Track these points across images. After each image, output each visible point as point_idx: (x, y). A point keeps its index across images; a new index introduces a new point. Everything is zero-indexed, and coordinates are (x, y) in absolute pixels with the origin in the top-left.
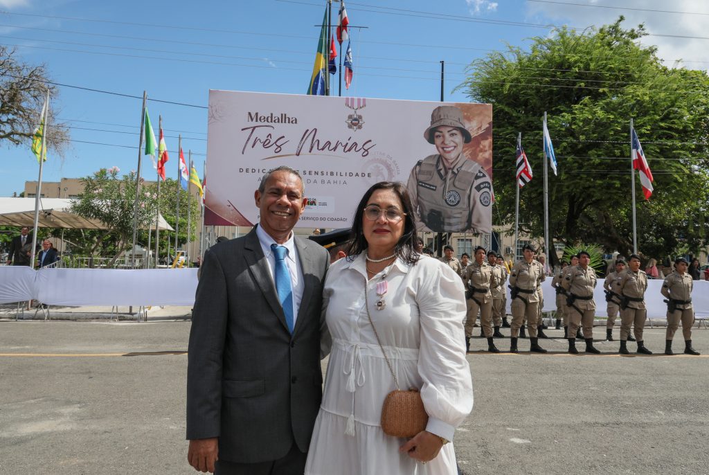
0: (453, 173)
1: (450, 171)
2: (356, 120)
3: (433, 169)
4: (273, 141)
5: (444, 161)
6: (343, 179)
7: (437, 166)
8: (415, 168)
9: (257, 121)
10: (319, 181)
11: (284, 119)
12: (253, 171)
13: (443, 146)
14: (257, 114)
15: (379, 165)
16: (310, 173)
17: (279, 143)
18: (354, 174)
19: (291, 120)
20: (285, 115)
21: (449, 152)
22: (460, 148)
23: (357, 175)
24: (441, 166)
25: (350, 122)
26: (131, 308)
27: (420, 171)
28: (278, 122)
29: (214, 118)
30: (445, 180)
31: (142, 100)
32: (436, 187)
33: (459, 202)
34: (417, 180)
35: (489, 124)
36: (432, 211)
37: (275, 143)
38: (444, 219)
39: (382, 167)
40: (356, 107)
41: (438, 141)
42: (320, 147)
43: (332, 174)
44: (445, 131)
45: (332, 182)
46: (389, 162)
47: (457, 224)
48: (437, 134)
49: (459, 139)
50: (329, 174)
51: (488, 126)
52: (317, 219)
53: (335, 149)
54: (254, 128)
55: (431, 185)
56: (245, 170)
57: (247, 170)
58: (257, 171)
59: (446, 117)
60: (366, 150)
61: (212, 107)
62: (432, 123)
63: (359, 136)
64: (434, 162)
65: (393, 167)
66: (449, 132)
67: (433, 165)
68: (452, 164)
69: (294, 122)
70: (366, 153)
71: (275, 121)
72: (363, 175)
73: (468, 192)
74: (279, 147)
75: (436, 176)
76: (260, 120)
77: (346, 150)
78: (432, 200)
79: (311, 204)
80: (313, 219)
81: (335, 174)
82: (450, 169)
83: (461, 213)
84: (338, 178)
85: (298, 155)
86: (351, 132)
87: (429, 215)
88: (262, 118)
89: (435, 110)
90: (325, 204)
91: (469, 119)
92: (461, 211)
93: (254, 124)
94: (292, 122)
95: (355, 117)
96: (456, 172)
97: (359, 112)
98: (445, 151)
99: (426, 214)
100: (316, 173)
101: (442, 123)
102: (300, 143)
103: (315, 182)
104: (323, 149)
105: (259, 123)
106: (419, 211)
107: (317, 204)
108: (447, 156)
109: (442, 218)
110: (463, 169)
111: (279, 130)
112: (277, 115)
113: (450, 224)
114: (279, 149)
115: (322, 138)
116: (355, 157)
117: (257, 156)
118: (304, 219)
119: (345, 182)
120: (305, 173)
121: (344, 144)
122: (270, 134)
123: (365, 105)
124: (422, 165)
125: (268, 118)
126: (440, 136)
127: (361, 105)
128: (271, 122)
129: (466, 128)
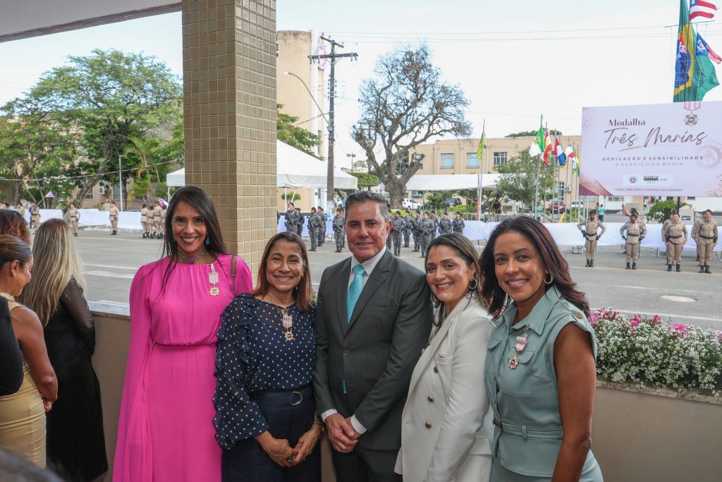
2: (692, 118)
4: (627, 138)
6: (679, 162)
9: (615, 125)
10: (661, 164)
11: (635, 122)
12: (613, 159)
14: (615, 120)
15: (710, 150)
16: (654, 158)
17: (631, 139)
18: (689, 158)
19: (641, 123)
20: (636, 119)
25: (687, 120)
28: (631, 125)
29: (585, 126)
37: (629, 139)
39: (712, 151)
40: (692, 110)
43: (671, 158)
45: (671, 164)
46: (719, 147)
50: (669, 158)
52: (660, 189)
53: (674, 140)
54: (614, 130)
56: (606, 159)
57: (608, 159)
58: (615, 159)
60: (700, 140)
61: (584, 118)
63: (694, 130)
69: (643, 124)
70: (699, 142)
71: (628, 124)
72: (696, 158)
76: (618, 124)
77: (684, 140)
79: (655, 180)
80: (656, 189)
81: (674, 158)
84: (677, 161)
85: (645, 146)
86: (688, 128)
88: (620, 123)
90: (665, 180)
93: (614, 127)
95: (692, 116)
97: (695, 113)
100: (659, 158)
102: (647, 138)
104: (664, 141)
105: (617, 127)
107: (659, 179)
111: (631, 130)
112: (630, 120)
114: (631, 143)
115: (664, 135)
116: (691, 145)
117: (616, 149)
118: (649, 190)
119: (681, 164)
120: (650, 159)
121: (681, 137)
122: (625, 134)
123: (700, 107)
125: (623, 122)
127: (697, 108)
128: (626, 125)
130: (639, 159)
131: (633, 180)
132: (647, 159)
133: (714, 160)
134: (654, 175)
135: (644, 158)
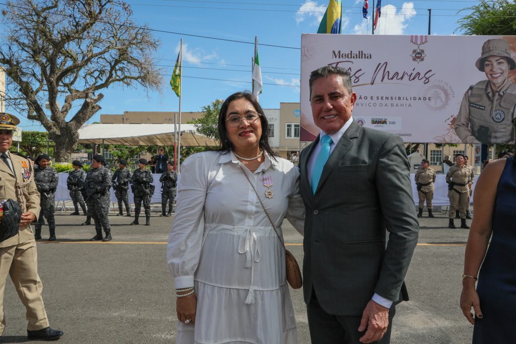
0: (499, 95)
1: (497, 94)
2: (419, 53)
3: (483, 92)
5: (492, 85)
6: (408, 102)
7: (486, 90)
8: (467, 92)
9: (339, 57)
10: (389, 105)
11: (361, 55)
13: (492, 73)
14: (339, 52)
15: (437, 90)
16: (382, 98)
17: (357, 75)
18: (417, 99)
19: (366, 56)
20: (362, 52)
21: (496, 78)
22: (506, 74)
23: (420, 99)
24: (489, 90)
25: (414, 55)
27: (471, 94)
28: (357, 58)
29: (306, 56)
30: (492, 101)
31: (254, 45)
32: (485, 107)
33: (503, 119)
34: (469, 102)
36: (481, 127)
37: (355, 74)
38: (491, 134)
39: (440, 92)
40: (419, 44)
41: (488, 69)
42: (390, 77)
43: (399, 98)
44: (493, 60)
45: (399, 105)
46: (446, 87)
47: (502, 137)
48: (487, 63)
49: (505, 66)
50: (397, 98)
53: (402, 78)
54: (338, 63)
55: (480, 106)
59: (494, 49)
60: (427, 79)
61: (304, 48)
62: (483, 54)
63: (421, 67)
64: (484, 87)
65: (449, 92)
66: (497, 61)
67: (482, 89)
68: (499, 87)
69: (369, 57)
70: (427, 81)
71: (354, 57)
72: (425, 99)
73: (512, 110)
74: (357, 78)
75: (485, 98)
76: (342, 57)
77: (411, 79)
78: (482, 118)
79: (383, 123)
81: (402, 98)
82: (496, 92)
83: (505, 128)
84: (404, 102)
85: (372, 84)
86: (415, 64)
87: (478, 130)
88: (344, 55)
89: (485, 43)
90: (394, 123)
92: (505, 126)
93: (338, 60)
95: (418, 51)
96: (502, 94)
97: (422, 47)
98: (493, 77)
99: (476, 129)
100: (387, 98)
101: (491, 53)
102: (374, 74)
103: (386, 105)
104: (392, 79)
105: (341, 59)
106: (471, 127)
107: (388, 123)
108: (495, 81)
109: (489, 133)
110: (508, 91)
111: (357, 64)
112: (355, 52)
113: (496, 137)
115: (392, 70)
116: (418, 83)
119: (410, 105)
120: (378, 98)
121: (409, 74)
122: (350, 68)
123: (426, 41)
124: (473, 89)
125: (348, 54)
126: (489, 65)
127: (424, 42)
128: (351, 58)
129: (512, 57)
130: (366, 98)
132: (375, 98)
133: (442, 102)
134: (383, 117)
135: (372, 98)
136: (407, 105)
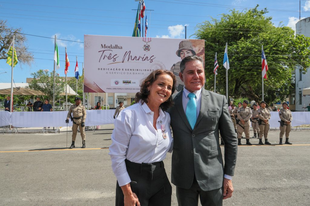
2: (147, 47)
4: (112, 56)
8: (172, 67)
9: (105, 48)
10: (132, 73)
11: (116, 47)
12: (104, 69)
14: (105, 45)
15: (157, 66)
16: (128, 70)
17: (115, 57)
18: (147, 70)
20: (117, 45)
23: (148, 70)
25: (145, 48)
26: (54, 128)
27: (174, 68)
28: (114, 48)
29: (87, 47)
35: (203, 48)
36: (180, 85)
37: (113, 57)
39: (159, 67)
40: (147, 42)
41: (182, 56)
42: (132, 59)
44: (185, 51)
45: (137, 74)
46: (161, 65)
48: (181, 52)
49: (190, 54)
50: (136, 70)
51: (203, 49)
52: (132, 89)
53: (138, 59)
54: (104, 51)
56: (100, 69)
57: (101, 69)
58: (106, 69)
59: (185, 45)
61: (85, 42)
62: (179, 48)
63: (148, 54)
65: (163, 67)
66: (186, 52)
67: (179, 66)
69: (121, 48)
70: (152, 61)
72: (151, 70)
74: (115, 59)
77: (143, 60)
79: (129, 83)
80: (130, 89)
81: (139, 70)
84: (140, 72)
85: (123, 62)
86: (145, 52)
88: (107, 47)
89: (180, 43)
90: (135, 83)
91: (195, 46)
93: (104, 49)
94: (120, 48)
95: (147, 45)
97: (149, 44)
99: (177, 86)
100: (131, 70)
101: (184, 48)
102: (124, 57)
103: (130, 73)
104: (133, 60)
105: (106, 49)
107: (131, 83)
111: (115, 51)
112: (113, 45)
114: (115, 60)
115: (133, 55)
116: (147, 62)
117: (106, 63)
118: (126, 89)
119: (143, 74)
120: (126, 70)
121: (142, 57)
122: (111, 54)
123: (151, 41)
124: (175, 66)
125: (110, 46)
126: (183, 54)
127: (149, 41)
128: (111, 48)
129: (194, 50)
130: (119, 70)
131: (117, 83)
132: (124, 70)
134: (128, 80)
135: (123, 70)
136: (142, 73)
